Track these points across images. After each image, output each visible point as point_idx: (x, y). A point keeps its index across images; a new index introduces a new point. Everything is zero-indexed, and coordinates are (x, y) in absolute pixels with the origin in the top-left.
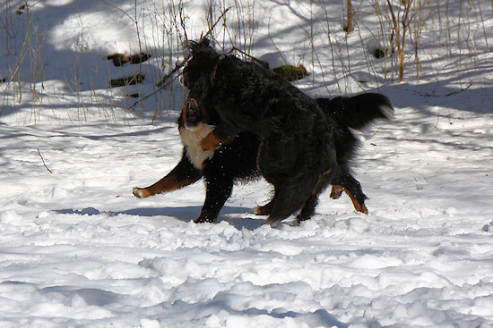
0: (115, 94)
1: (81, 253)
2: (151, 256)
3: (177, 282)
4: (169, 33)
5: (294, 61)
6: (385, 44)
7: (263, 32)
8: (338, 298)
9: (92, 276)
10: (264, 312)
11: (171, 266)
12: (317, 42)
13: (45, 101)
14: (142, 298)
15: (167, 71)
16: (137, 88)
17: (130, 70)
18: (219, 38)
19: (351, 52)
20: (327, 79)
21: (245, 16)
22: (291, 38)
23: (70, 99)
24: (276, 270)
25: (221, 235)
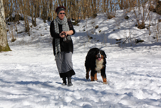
0: (117, 45)
1: (113, 67)
2: (122, 67)
3: (126, 71)
4: (124, 36)
5: (142, 40)
6: (155, 37)
7: (138, 35)
8: (149, 73)
9: (114, 70)
10: (139, 75)
11: (125, 68)
12: (145, 37)
13: (107, 46)
14: (121, 73)
15: (124, 41)
16: (120, 44)
17: (119, 41)
18: (131, 37)
19: (150, 38)
20: (147, 42)
21: (135, 33)
22: (142, 36)
23: (111, 46)
24: (140, 69)
25: (132, 64)
